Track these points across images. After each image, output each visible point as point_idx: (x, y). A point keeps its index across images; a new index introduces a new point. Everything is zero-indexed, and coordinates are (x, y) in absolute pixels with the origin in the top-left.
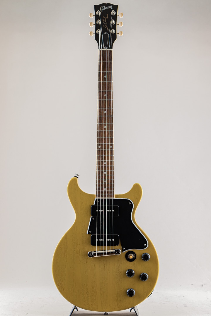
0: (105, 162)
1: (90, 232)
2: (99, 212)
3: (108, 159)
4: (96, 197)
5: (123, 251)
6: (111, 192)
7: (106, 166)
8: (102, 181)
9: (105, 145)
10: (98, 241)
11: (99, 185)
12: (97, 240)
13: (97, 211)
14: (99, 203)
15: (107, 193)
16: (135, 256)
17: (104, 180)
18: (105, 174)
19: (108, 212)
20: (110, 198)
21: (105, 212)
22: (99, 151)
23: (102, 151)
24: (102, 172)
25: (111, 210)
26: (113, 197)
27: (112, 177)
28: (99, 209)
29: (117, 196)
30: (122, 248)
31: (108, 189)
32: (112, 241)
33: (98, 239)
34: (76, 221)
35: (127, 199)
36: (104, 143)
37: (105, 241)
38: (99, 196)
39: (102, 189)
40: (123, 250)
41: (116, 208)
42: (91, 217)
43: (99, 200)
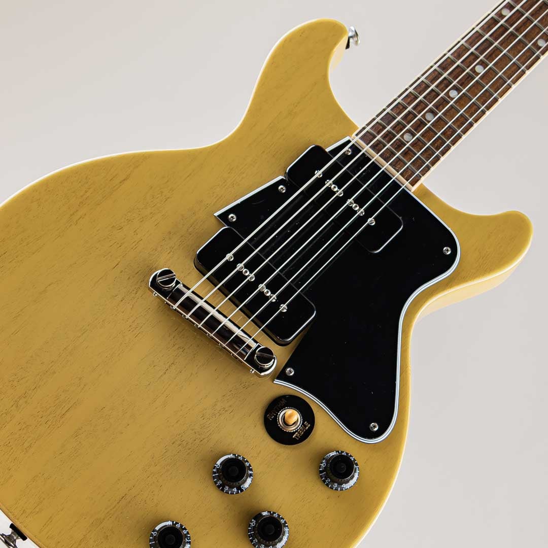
0: (483, 64)
1: (232, 217)
2: (320, 182)
3: (500, 65)
4: (357, 135)
5: (279, 378)
6: (418, 163)
7: (473, 78)
8: (420, 106)
9: (528, 21)
10: (230, 266)
11: (399, 108)
12: (229, 256)
13: (318, 174)
14: (345, 159)
15: (405, 154)
16: (306, 434)
17: (431, 111)
18: (449, 97)
19: (350, 212)
20: (396, 176)
21: (340, 201)
22: (494, 21)
23: (504, 29)
24: (446, 83)
25: (369, 212)
26: (413, 184)
27: (464, 124)
28: (328, 175)
29: (425, 193)
30: (286, 366)
31: (418, 144)
32: (274, 306)
33: (239, 257)
34: (219, 145)
35: (449, 229)
36: (532, 14)
37: (252, 286)
38: (367, 138)
39: (399, 127)
40: (282, 376)
41: (386, 223)
42: (280, 177)
43: (356, 149)
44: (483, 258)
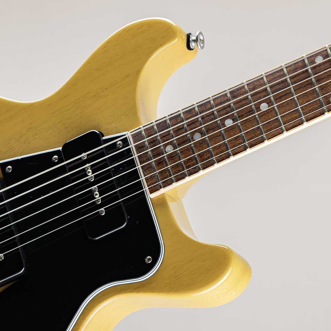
1: (9, 169)
20: (142, 178)
44: (175, 278)
